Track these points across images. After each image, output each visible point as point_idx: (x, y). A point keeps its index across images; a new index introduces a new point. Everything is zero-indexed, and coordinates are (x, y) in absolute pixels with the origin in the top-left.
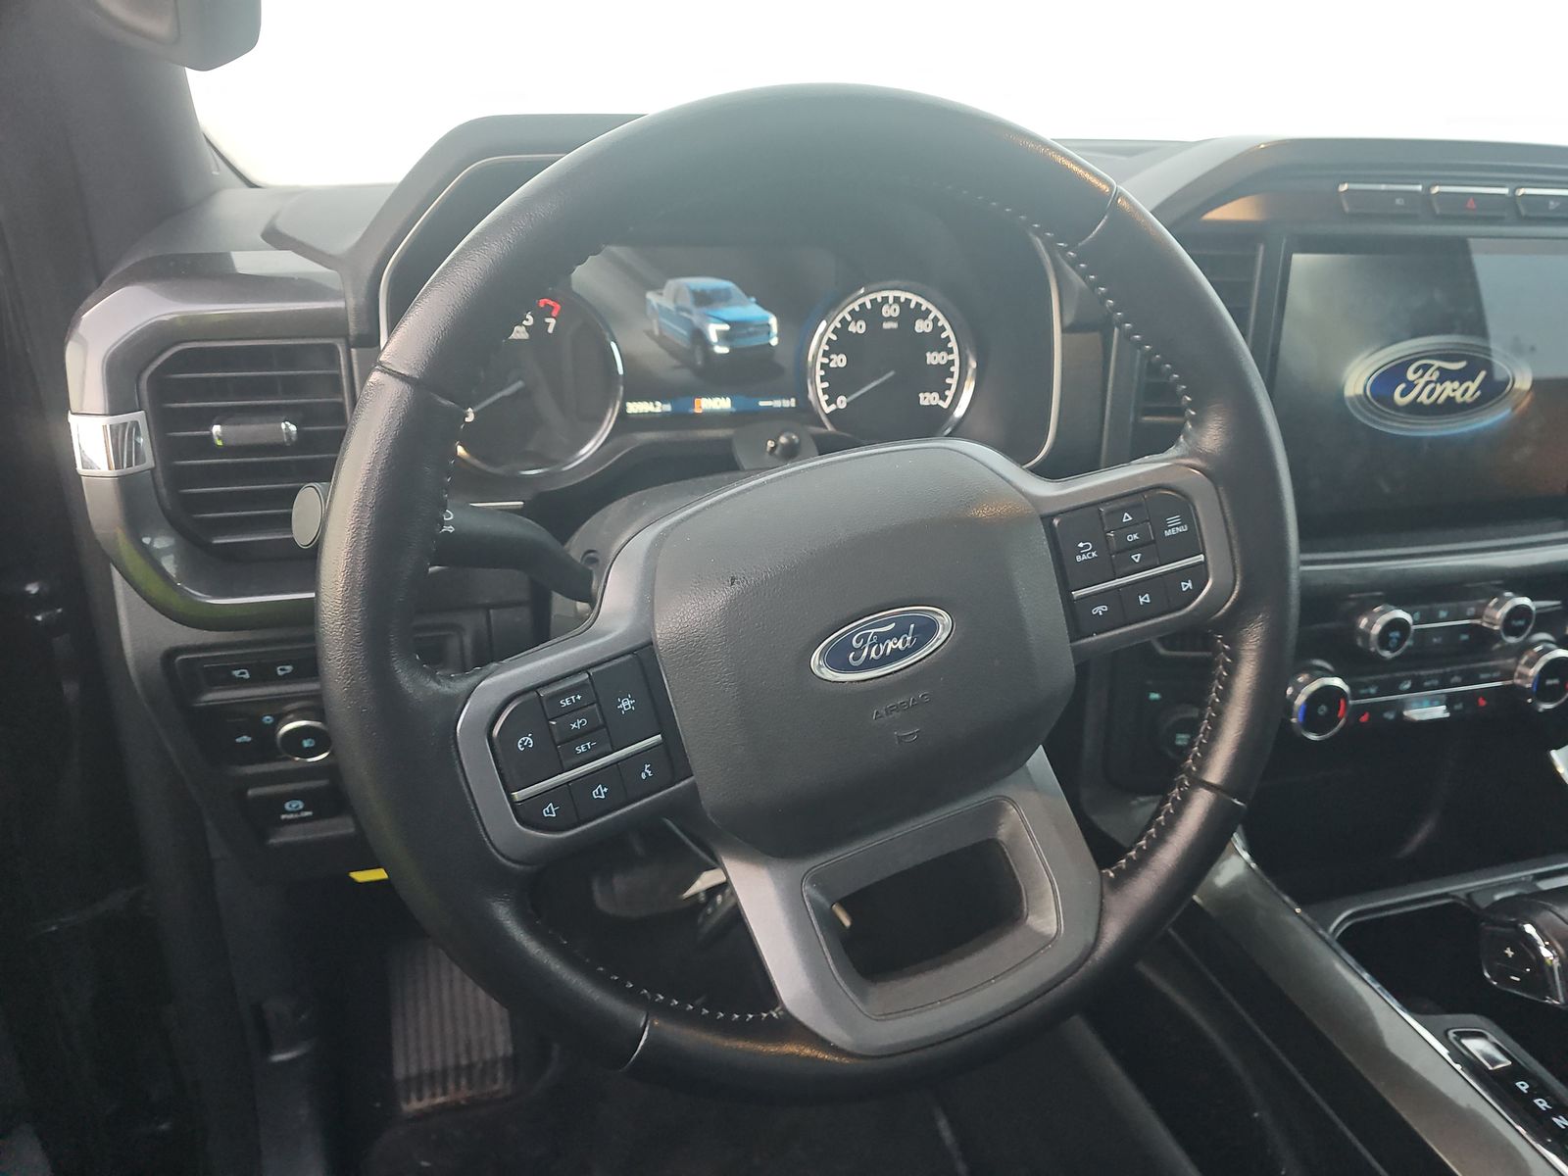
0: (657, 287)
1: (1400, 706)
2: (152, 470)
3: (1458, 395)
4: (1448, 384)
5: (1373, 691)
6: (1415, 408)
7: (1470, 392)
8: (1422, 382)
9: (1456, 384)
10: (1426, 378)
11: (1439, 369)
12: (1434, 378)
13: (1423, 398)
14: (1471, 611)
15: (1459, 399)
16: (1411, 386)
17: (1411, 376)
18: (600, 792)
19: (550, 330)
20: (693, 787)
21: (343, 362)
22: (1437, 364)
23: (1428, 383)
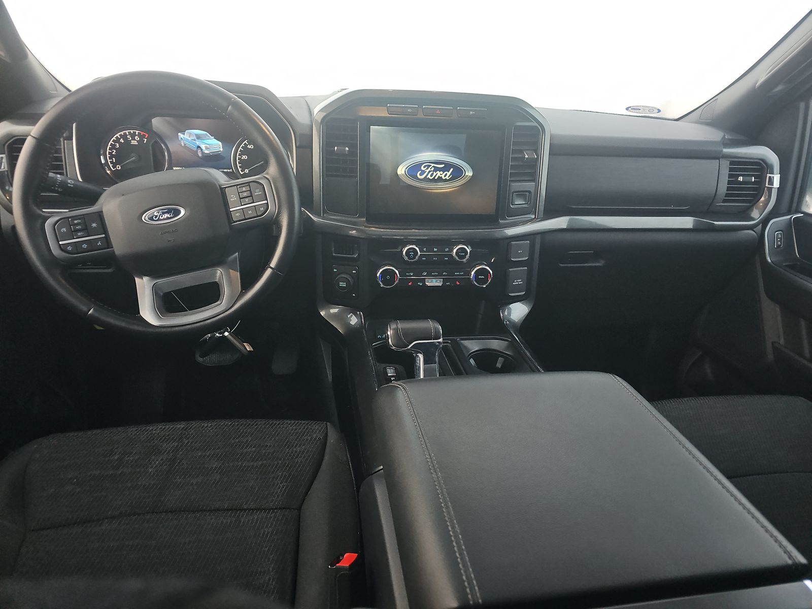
0: (183, 132)
1: (423, 281)
2: (7, 171)
3: (443, 176)
4: (438, 172)
5: (412, 274)
6: (426, 179)
7: (448, 175)
8: (428, 171)
9: (441, 172)
10: (429, 169)
11: (433, 167)
12: (432, 170)
13: (429, 176)
14: (447, 250)
15: (444, 178)
16: (423, 172)
17: (422, 168)
18: (85, 246)
19: (145, 142)
20: (114, 250)
21: (62, 144)
22: (433, 165)
23: (430, 172)
